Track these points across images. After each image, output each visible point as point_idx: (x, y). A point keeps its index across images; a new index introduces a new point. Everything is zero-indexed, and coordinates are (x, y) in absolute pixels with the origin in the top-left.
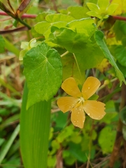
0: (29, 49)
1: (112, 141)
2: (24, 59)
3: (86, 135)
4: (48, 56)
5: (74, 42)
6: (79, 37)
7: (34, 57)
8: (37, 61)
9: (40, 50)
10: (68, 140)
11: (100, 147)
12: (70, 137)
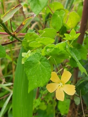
0: (28, 57)
1: (67, 106)
2: (25, 63)
3: (49, 104)
4: (40, 61)
5: (59, 54)
6: (61, 51)
7: (31, 61)
8: (33, 63)
9: (35, 57)
10: (37, 109)
11: (59, 111)
12: (38, 106)
